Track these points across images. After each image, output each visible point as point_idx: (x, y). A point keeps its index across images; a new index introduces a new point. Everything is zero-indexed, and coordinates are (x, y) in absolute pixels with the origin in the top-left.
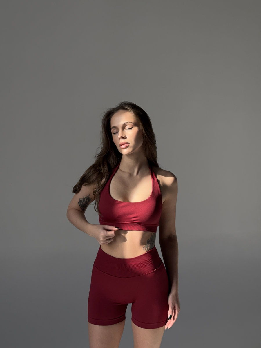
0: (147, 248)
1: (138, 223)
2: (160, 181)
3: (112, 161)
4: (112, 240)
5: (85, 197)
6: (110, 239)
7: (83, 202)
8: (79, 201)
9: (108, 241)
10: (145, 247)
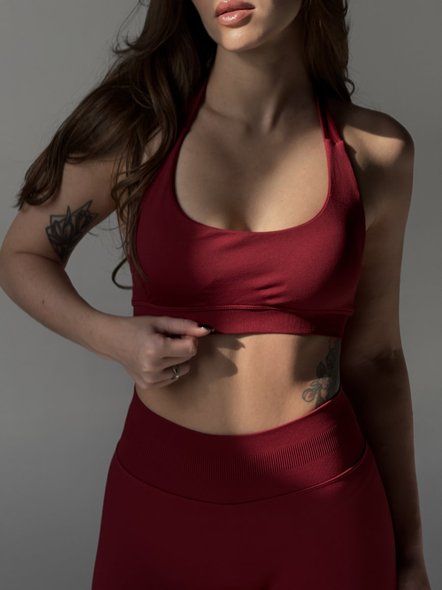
0: (317, 396)
1: (281, 308)
2: (354, 152)
3: (181, 68)
4: (184, 371)
5: (72, 210)
6: (178, 367)
7: (65, 226)
8: (48, 224)
9: (169, 376)
10: (310, 390)
